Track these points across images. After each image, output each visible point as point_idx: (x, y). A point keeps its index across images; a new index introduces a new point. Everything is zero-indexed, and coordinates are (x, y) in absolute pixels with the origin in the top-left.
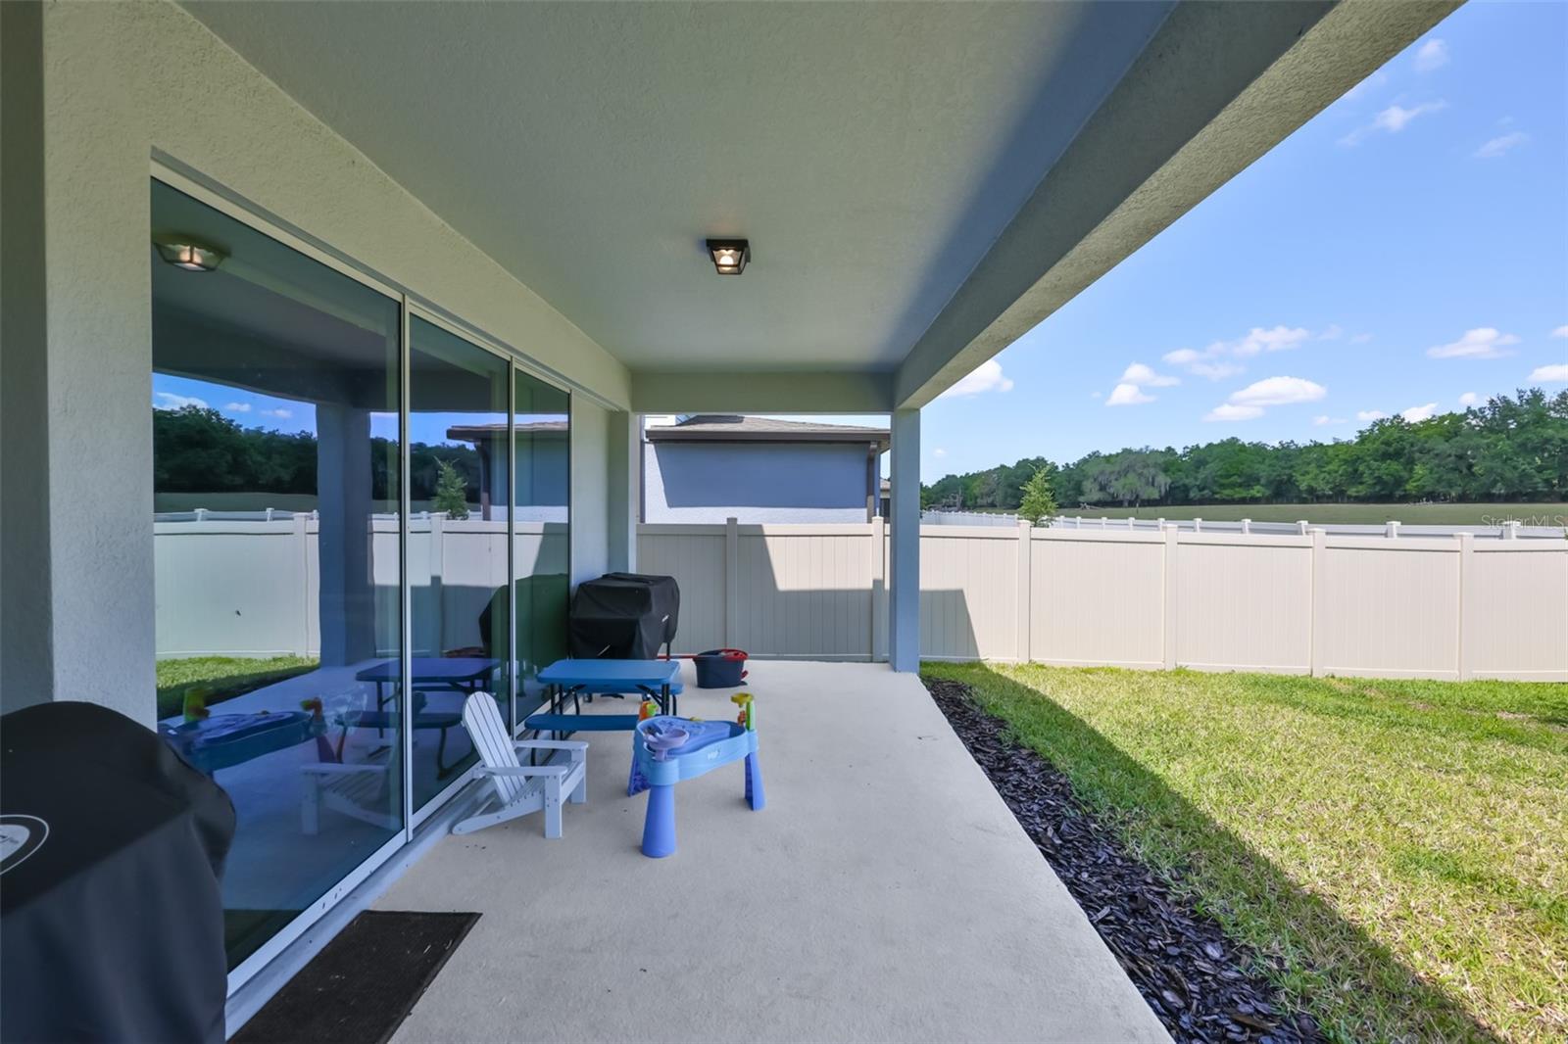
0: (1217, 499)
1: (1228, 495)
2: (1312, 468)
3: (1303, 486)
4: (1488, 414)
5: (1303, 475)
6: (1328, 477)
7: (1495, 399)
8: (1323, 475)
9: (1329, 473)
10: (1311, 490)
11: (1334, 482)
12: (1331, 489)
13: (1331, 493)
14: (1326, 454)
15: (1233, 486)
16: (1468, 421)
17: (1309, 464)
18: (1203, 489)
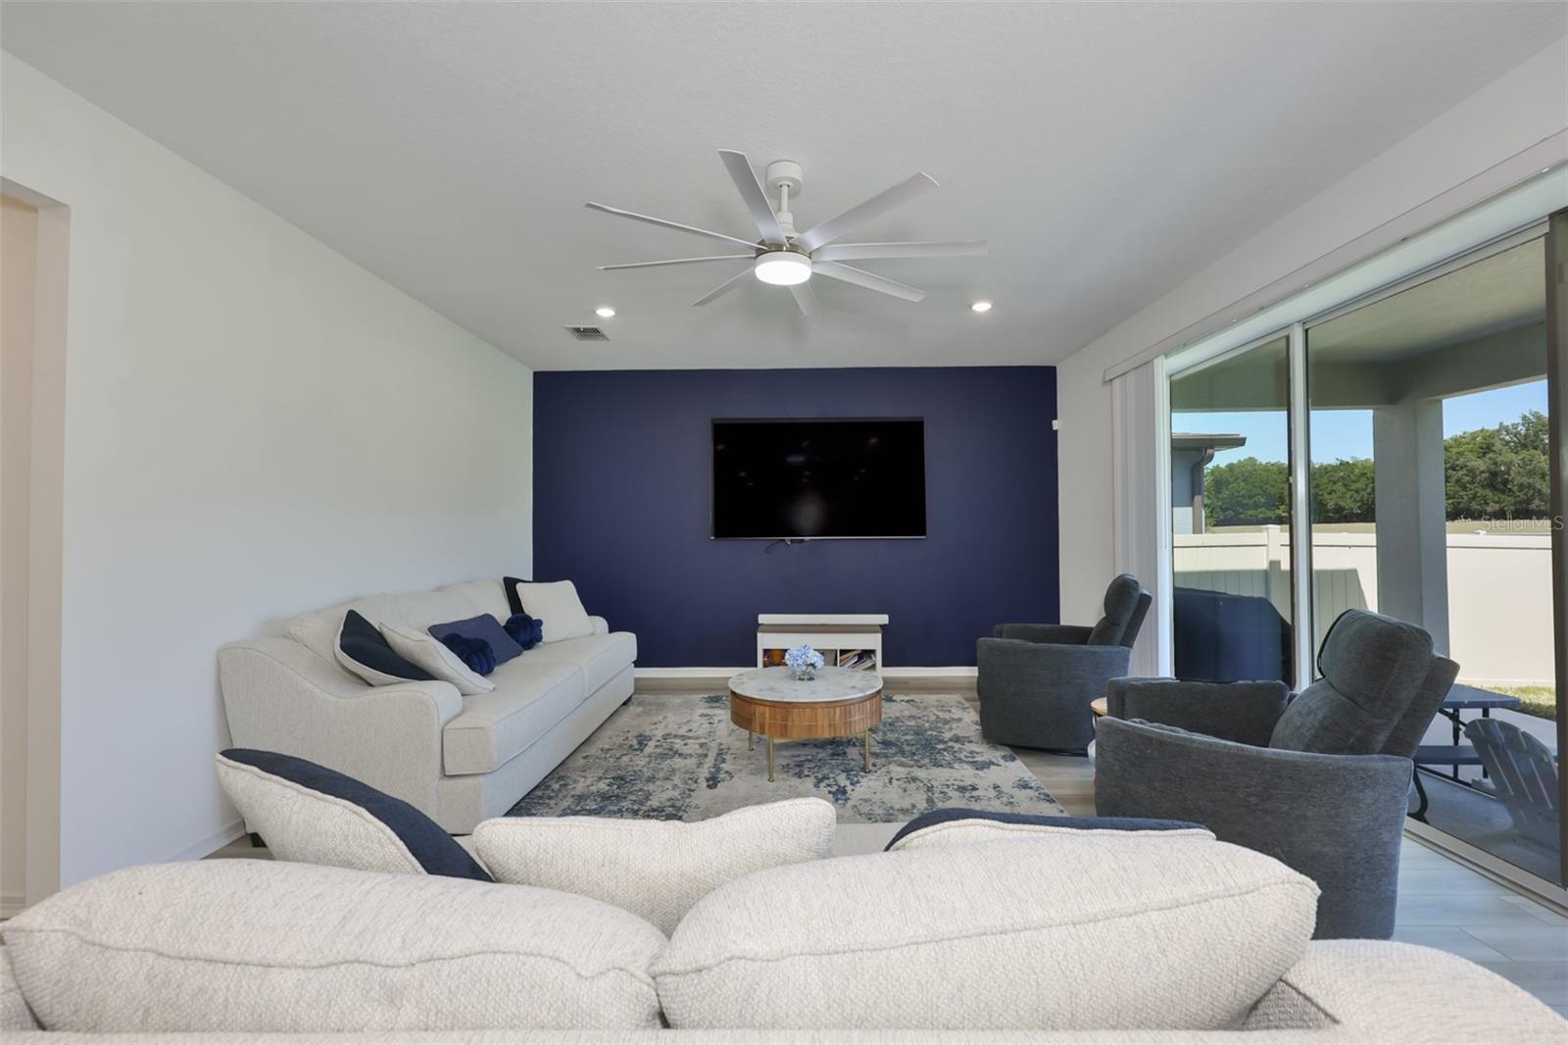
0: (1241, 519)
1: (1251, 516)
2: (1339, 486)
3: (1331, 505)
4: (1522, 429)
5: (1330, 494)
6: (1355, 495)
7: (1528, 414)
8: (1349, 494)
9: (1357, 491)
10: (1339, 510)
11: (1362, 501)
12: (1359, 508)
13: (1359, 511)
14: (1352, 472)
15: (1257, 506)
16: (1502, 436)
17: (1335, 483)
18: (1227, 509)
